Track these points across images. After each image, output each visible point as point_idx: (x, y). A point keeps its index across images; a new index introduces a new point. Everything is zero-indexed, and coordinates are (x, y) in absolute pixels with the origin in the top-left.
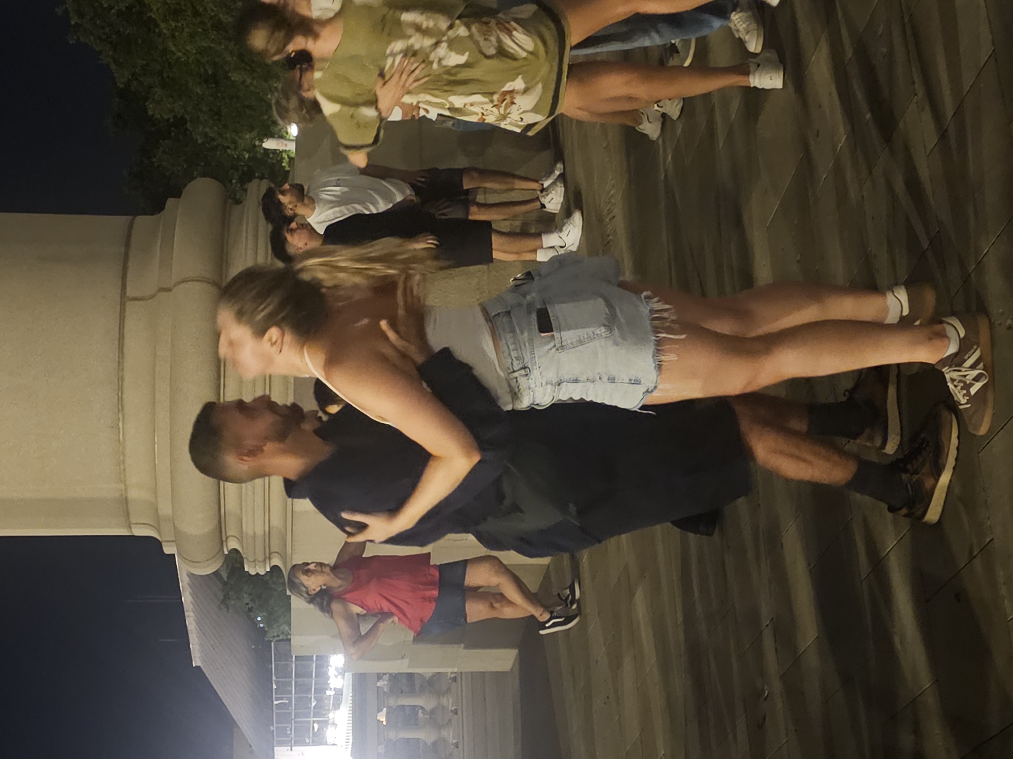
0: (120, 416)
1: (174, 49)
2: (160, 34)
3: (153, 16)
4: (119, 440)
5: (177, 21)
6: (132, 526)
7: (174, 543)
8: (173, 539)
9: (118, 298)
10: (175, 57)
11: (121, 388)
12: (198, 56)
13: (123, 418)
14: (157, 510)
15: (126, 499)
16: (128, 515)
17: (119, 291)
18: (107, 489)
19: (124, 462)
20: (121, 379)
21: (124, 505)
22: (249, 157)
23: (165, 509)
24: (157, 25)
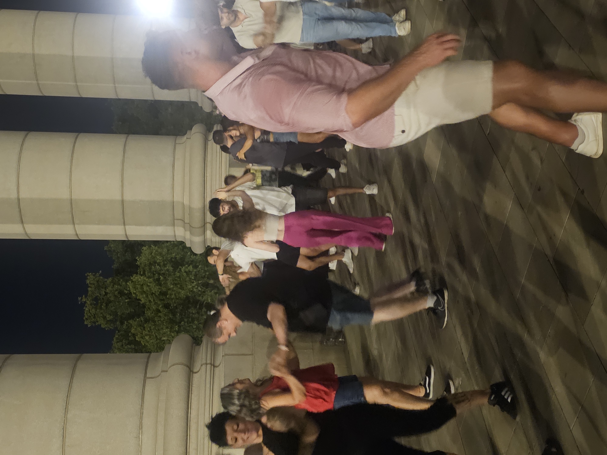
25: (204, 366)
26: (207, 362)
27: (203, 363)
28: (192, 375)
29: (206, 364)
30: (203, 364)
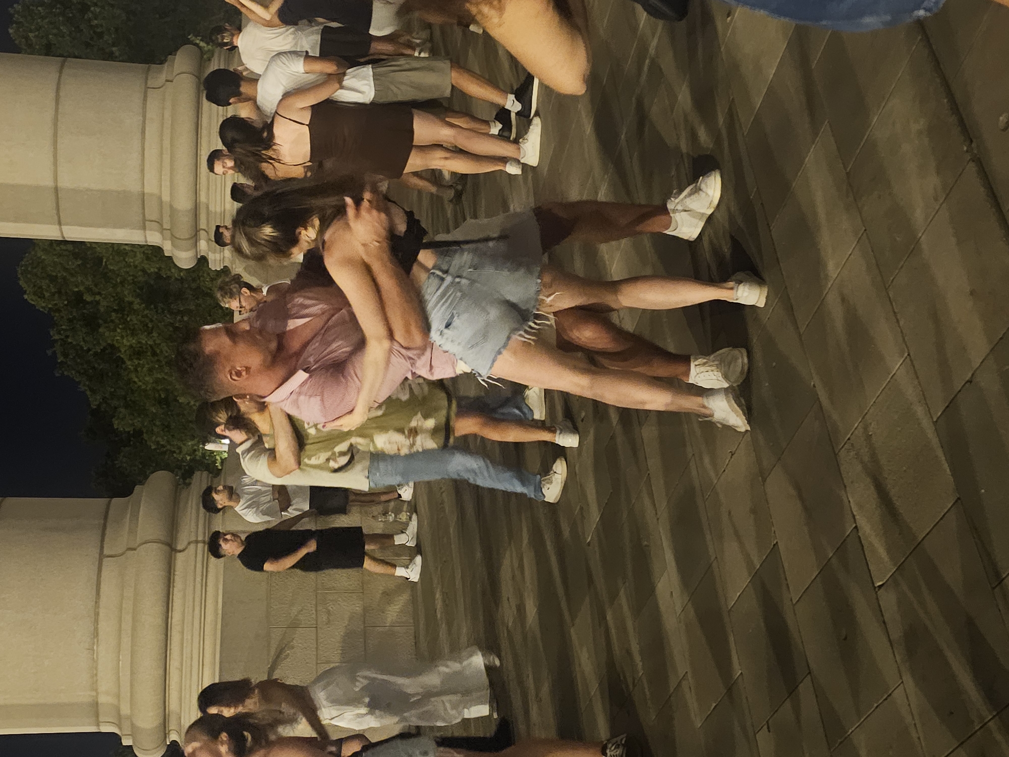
0: (96, 640)
1: (136, 380)
2: (126, 369)
3: (122, 356)
4: (94, 658)
5: (140, 360)
6: (100, 724)
7: (130, 737)
8: (129, 733)
9: (97, 556)
10: (136, 386)
11: (96, 621)
12: (154, 385)
13: (98, 641)
14: (119, 711)
15: (97, 703)
16: (97, 715)
17: (98, 551)
18: (83, 696)
19: (96, 675)
20: (97, 614)
21: (95, 708)
22: (190, 459)
23: (125, 710)
24: (123, 362)
25: (192, 546)
26: (197, 537)
27: (191, 540)
28: (175, 556)
29: (197, 542)
30: (192, 542)
